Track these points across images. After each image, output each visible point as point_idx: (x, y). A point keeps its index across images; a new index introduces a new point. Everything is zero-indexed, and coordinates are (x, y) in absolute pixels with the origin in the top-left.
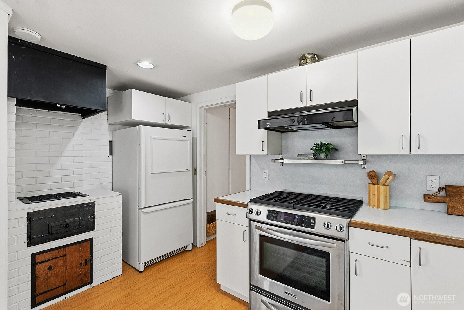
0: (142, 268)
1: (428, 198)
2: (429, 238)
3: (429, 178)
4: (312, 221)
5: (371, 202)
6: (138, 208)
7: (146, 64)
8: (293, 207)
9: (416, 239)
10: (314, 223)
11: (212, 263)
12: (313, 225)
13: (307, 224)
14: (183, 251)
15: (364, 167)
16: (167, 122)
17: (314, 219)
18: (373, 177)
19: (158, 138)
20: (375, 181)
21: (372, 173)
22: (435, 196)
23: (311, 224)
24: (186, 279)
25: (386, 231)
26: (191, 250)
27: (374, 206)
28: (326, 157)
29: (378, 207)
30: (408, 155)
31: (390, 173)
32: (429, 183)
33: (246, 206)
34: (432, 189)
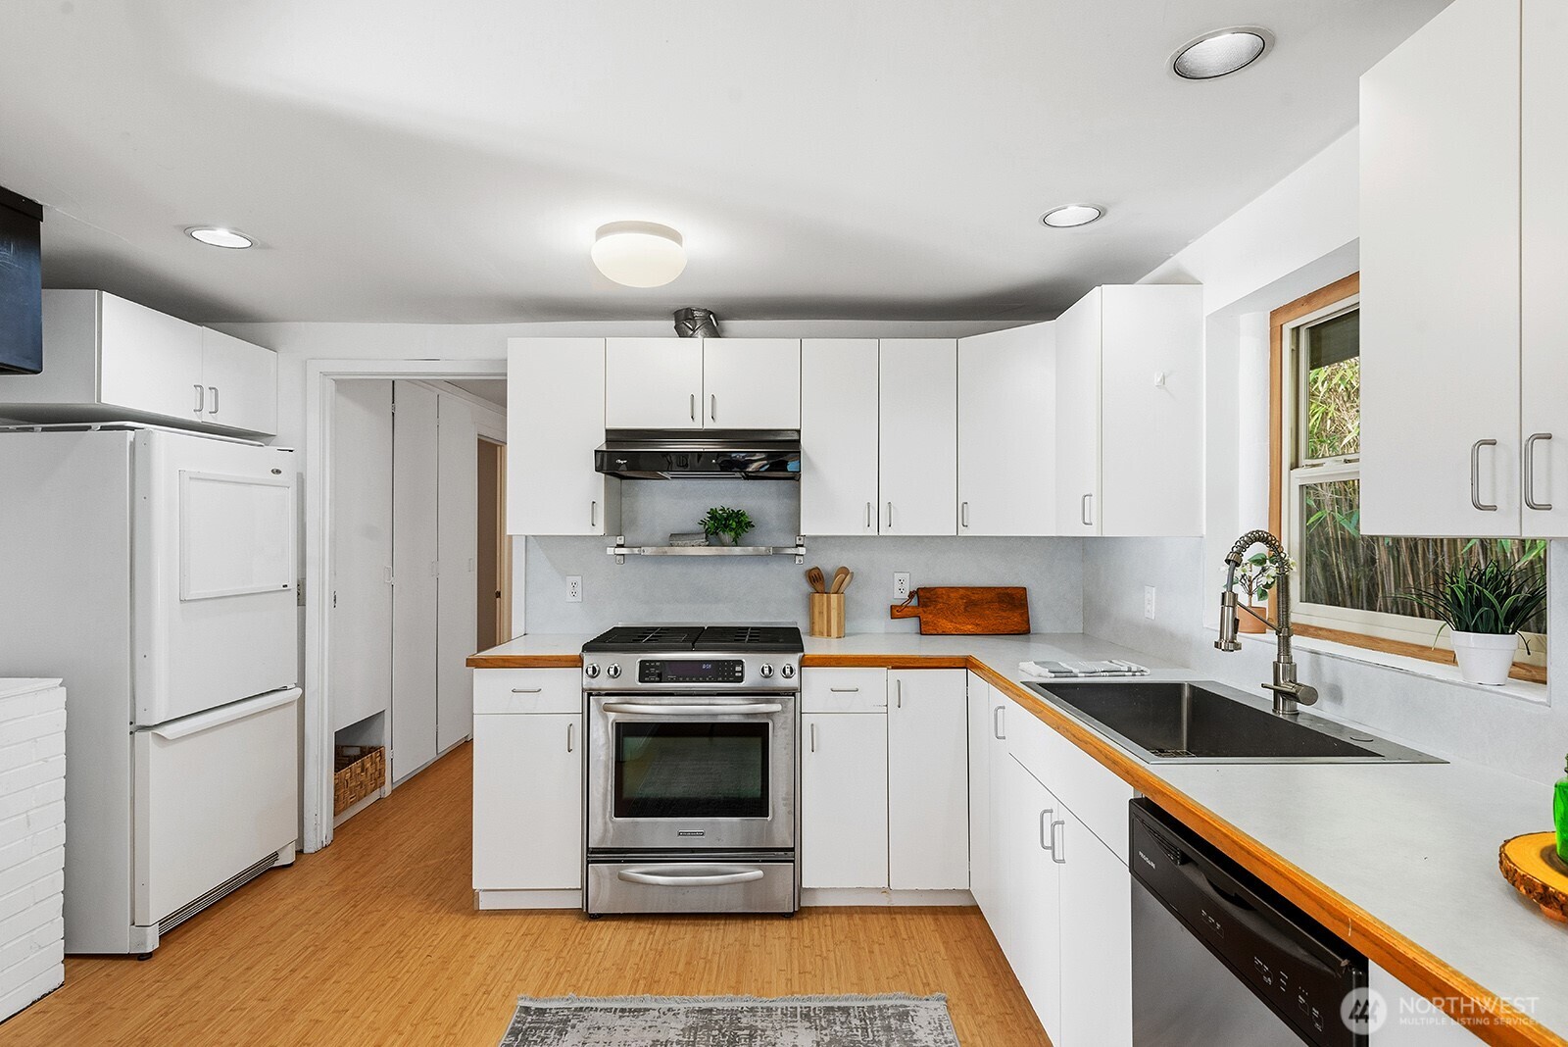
0: (152, 943)
1: (897, 612)
3: (898, 576)
4: (738, 669)
5: (817, 628)
6: (129, 728)
7: (220, 236)
8: (692, 647)
9: (893, 668)
10: (742, 672)
11: (399, 874)
12: (740, 674)
13: (729, 676)
14: (265, 873)
15: (800, 561)
16: (206, 418)
17: (740, 663)
18: (815, 578)
19: (206, 477)
20: (819, 588)
21: (815, 572)
22: (906, 606)
23: (737, 674)
24: (347, 923)
25: (856, 664)
26: (292, 864)
27: (822, 634)
28: (735, 540)
29: (829, 635)
30: (874, 537)
31: (845, 571)
32: (897, 585)
33: (577, 662)
34: (900, 596)
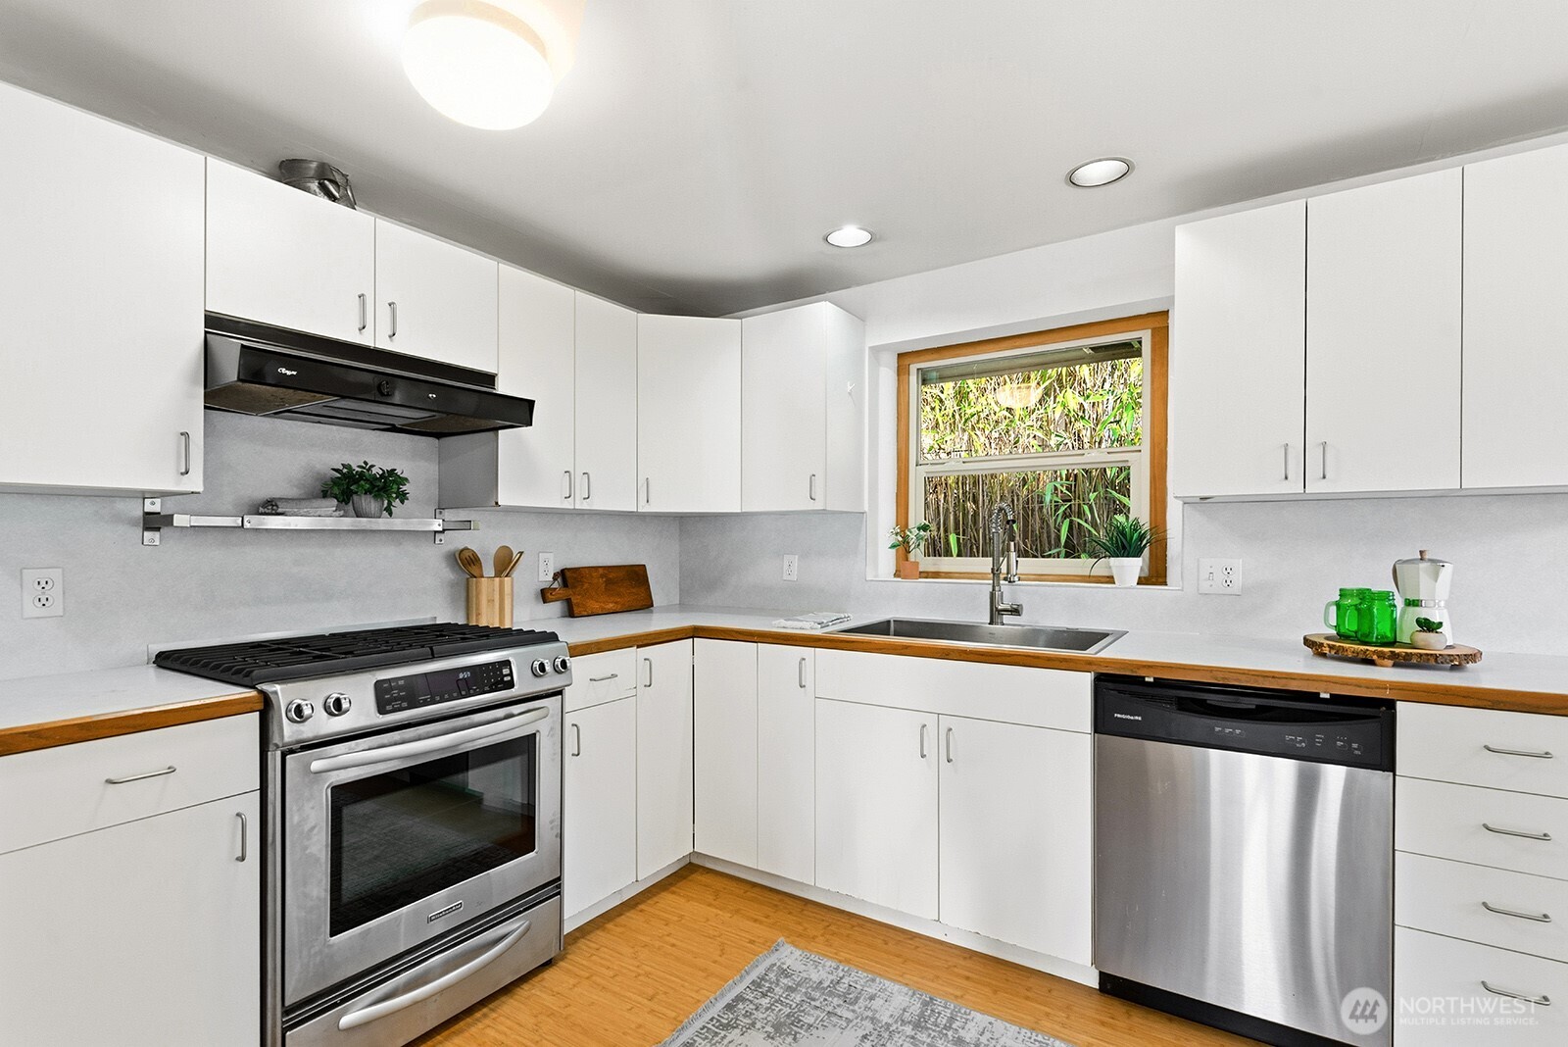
1: (545, 595)
2: (654, 639)
3: (543, 557)
4: (506, 671)
8: (433, 654)
10: (511, 674)
12: (509, 678)
13: (495, 683)
15: (440, 540)
17: (507, 663)
21: (466, 554)
23: (505, 679)
25: (614, 647)
32: (543, 567)
34: (546, 578)
